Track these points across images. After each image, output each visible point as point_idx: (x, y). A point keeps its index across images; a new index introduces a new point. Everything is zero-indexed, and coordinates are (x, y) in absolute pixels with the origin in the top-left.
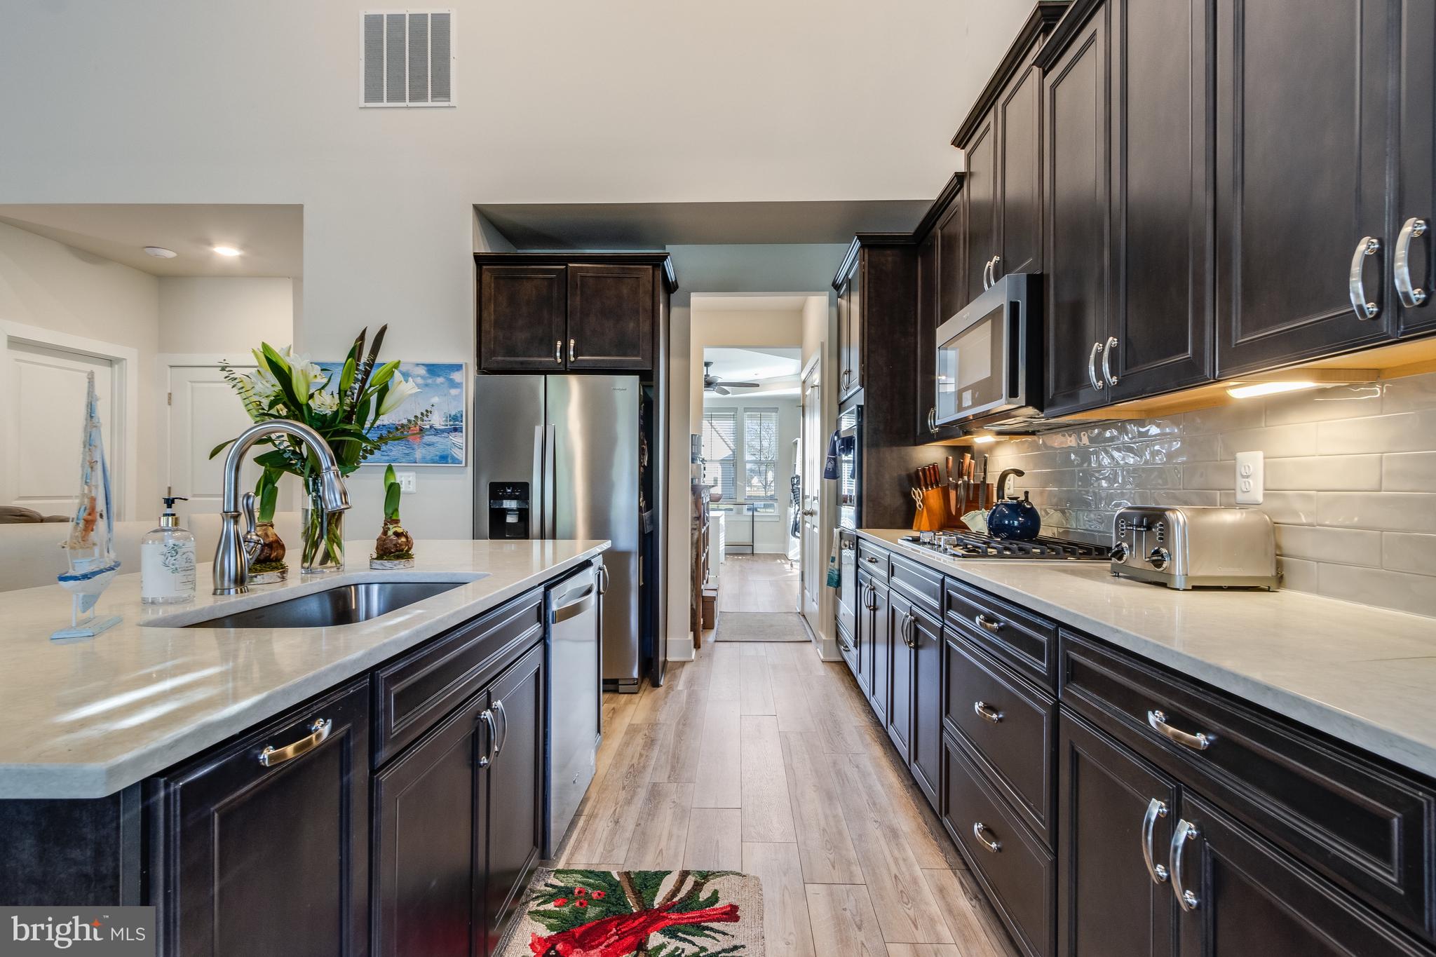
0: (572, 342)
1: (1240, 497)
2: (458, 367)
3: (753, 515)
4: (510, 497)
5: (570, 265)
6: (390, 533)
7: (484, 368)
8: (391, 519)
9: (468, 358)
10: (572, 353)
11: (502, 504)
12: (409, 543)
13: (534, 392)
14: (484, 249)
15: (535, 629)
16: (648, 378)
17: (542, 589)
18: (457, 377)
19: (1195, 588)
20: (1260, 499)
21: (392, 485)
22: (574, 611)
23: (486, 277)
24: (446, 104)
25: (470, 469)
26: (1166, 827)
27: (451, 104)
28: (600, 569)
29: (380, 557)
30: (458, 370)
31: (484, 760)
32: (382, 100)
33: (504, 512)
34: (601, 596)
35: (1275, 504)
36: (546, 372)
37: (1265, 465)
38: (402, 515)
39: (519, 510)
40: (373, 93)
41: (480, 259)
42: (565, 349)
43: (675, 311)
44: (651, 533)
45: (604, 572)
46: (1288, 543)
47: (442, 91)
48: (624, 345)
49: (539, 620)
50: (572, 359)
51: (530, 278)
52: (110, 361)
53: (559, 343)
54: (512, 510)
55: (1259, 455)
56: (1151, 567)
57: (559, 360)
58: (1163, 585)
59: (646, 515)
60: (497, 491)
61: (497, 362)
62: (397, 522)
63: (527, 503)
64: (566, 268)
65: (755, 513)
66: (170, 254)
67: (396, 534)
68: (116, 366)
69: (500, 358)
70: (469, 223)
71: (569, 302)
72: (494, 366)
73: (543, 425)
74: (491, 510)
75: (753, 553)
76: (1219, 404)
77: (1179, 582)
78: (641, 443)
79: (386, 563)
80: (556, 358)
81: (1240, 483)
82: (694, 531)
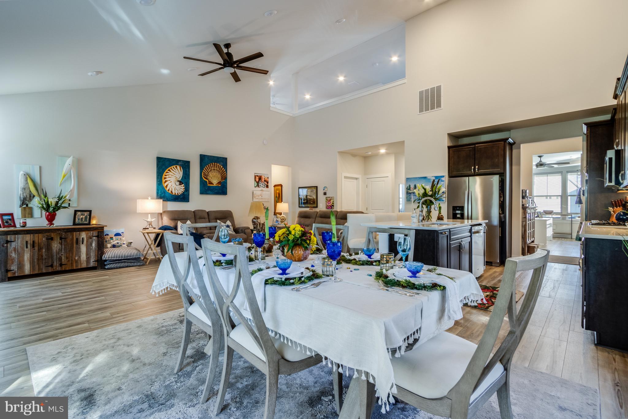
0: (477, 167)
2: (443, 176)
3: (572, 220)
4: (458, 210)
5: (476, 145)
6: (440, 215)
7: (450, 176)
8: (440, 213)
9: (446, 174)
10: (477, 170)
11: (456, 212)
12: (443, 217)
13: (465, 182)
14: (450, 144)
15: (469, 234)
16: (502, 175)
17: (470, 226)
18: (443, 179)
21: (440, 207)
22: (478, 232)
23: (451, 152)
24: (440, 109)
25: (447, 203)
27: (441, 108)
28: (485, 227)
29: (438, 220)
30: (443, 177)
31: (461, 250)
32: (423, 112)
33: (457, 214)
34: (485, 233)
36: (469, 176)
38: (442, 212)
39: (461, 213)
40: (421, 110)
41: (449, 148)
42: (474, 169)
43: (514, 151)
44: (504, 221)
45: (486, 228)
47: (439, 105)
48: (494, 166)
49: (470, 232)
50: (477, 171)
51: (463, 150)
52: (357, 179)
53: (473, 167)
54: (459, 213)
57: (473, 172)
59: (502, 215)
60: (455, 208)
61: (454, 174)
62: (441, 213)
63: (464, 212)
64: (475, 147)
65: (573, 219)
66: (370, 153)
67: (441, 215)
68: (358, 180)
69: (455, 173)
70: (446, 138)
71: (476, 156)
72: (453, 175)
73: (468, 191)
74: (453, 214)
75: (572, 238)
78: (500, 194)
79: (439, 221)
80: (472, 171)
82: (523, 222)
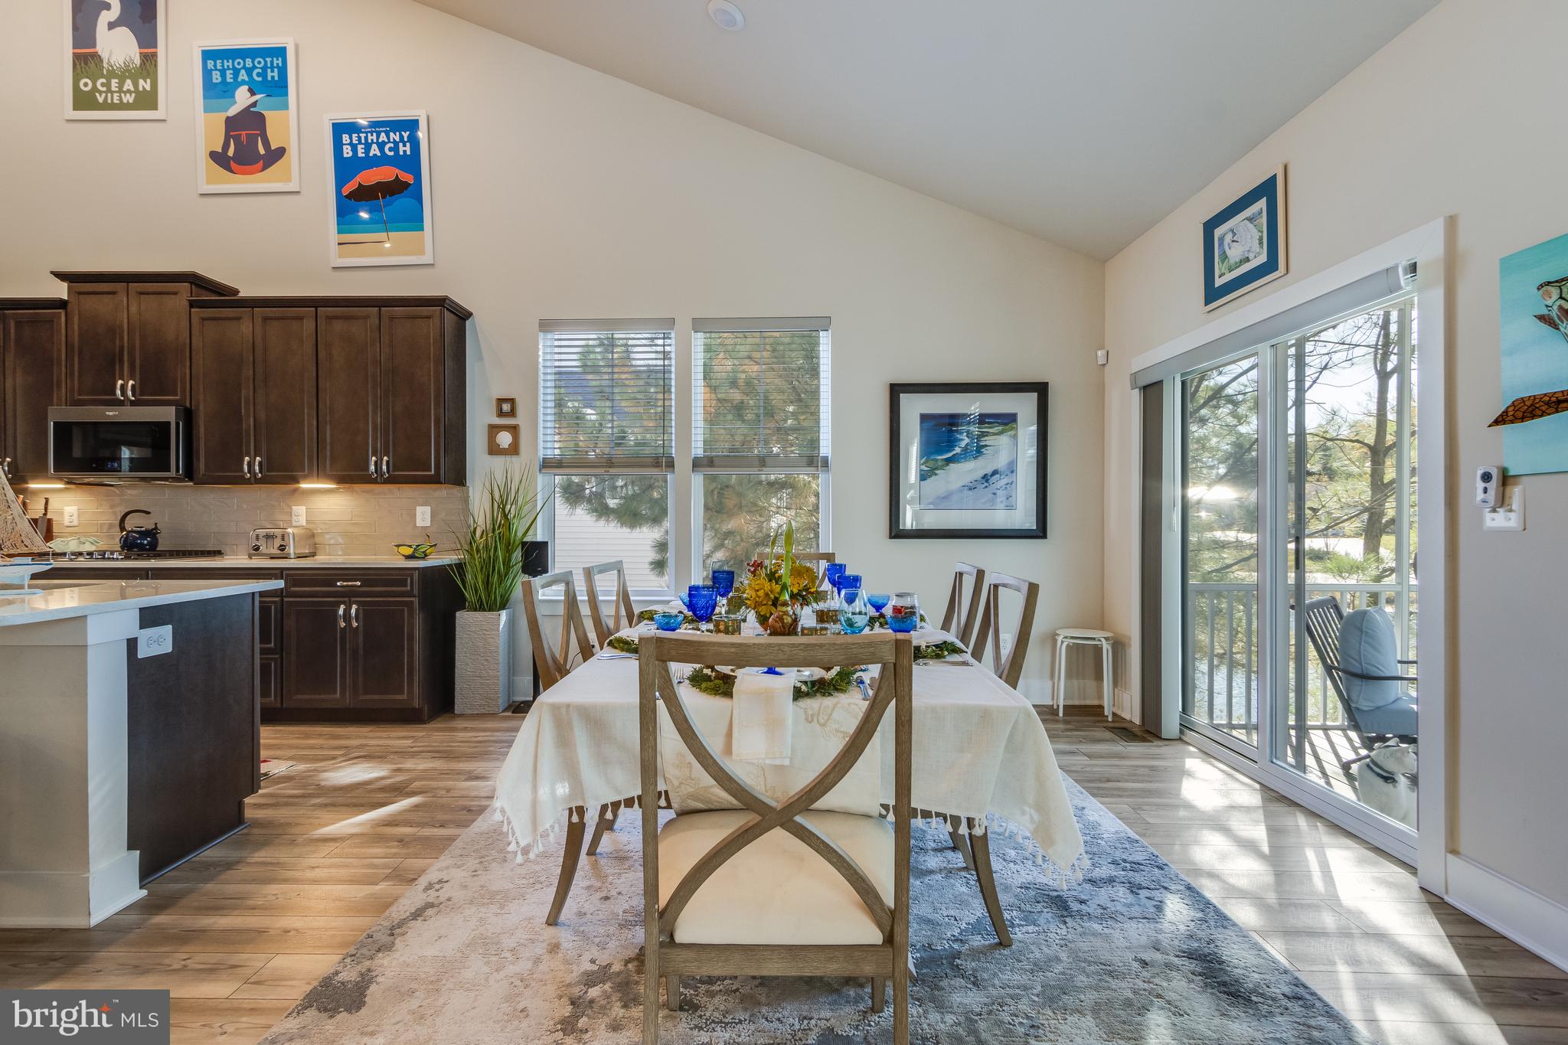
1: (294, 524)
19: (298, 557)
20: (305, 524)
26: (347, 612)
35: (311, 526)
37: (307, 512)
46: (317, 540)
55: (304, 508)
56: (279, 552)
58: (286, 558)
76: (296, 490)
77: (292, 556)
81: (294, 518)
